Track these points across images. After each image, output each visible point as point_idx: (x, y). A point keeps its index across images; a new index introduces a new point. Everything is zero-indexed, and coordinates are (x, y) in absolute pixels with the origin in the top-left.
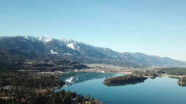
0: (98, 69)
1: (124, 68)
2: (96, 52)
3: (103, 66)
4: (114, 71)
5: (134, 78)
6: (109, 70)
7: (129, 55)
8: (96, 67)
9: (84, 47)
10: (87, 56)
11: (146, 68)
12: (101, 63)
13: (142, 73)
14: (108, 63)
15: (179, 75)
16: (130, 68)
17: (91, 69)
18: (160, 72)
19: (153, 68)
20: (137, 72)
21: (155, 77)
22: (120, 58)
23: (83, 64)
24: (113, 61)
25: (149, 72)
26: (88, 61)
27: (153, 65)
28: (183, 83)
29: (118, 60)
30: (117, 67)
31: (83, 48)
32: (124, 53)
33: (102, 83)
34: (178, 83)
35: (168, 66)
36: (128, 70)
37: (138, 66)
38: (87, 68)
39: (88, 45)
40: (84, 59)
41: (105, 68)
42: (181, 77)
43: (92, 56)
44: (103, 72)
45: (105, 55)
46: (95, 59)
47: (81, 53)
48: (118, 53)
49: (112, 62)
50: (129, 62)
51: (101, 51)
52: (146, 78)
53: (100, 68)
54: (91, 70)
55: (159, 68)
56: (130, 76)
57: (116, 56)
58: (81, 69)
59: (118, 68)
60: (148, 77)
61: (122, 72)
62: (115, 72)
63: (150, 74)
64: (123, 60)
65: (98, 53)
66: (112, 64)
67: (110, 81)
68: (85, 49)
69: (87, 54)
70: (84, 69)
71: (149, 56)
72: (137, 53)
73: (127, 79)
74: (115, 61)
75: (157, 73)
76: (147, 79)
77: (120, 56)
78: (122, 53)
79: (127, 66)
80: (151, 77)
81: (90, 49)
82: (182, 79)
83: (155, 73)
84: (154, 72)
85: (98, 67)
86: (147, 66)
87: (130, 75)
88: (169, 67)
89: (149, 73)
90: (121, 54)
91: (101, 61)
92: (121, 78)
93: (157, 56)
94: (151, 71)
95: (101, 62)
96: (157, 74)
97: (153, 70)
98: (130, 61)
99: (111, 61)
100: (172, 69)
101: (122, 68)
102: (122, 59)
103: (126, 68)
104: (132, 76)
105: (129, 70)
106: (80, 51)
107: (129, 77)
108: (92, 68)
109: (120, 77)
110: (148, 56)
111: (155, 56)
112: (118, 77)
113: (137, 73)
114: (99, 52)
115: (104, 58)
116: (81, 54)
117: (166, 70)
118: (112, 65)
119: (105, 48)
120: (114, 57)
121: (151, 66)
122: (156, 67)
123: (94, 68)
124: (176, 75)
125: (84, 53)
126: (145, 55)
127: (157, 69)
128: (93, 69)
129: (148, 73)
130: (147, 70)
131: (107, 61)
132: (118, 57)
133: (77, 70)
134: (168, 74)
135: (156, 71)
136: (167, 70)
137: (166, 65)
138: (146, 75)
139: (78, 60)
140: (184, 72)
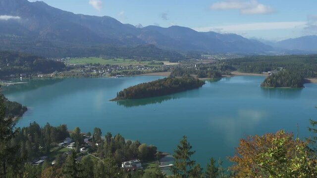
0: (93, 70)
1: (152, 64)
6: (119, 69)
8: (88, 65)
11: (196, 61)
13: (191, 72)
16: (163, 63)
17: (76, 71)
18: (227, 68)
19: (209, 58)
29: (135, 44)
30: (136, 62)
36: (160, 68)
37: (180, 58)
41: (108, 65)
50: (159, 49)
53: (97, 67)
55: (221, 59)
57: (129, 37)
61: (150, 73)
63: (208, 74)
70: (59, 71)
75: (221, 69)
77: (138, 37)
80: (210, 79)
82: (269, 80)
83: (217, 69)
84: (215, 68)
85: (91, 64)
86: (199, 57)
88: (240, 57)
89: (207, 72)
94: (208, 66)
95: (95, 53)
96: (221, 72)
97: (211, 64)
98: (162, 48)
101: (147, 63)
103: (154, 64)
113: (182, 73)
117: (238, 64)
118: (122, 59)
120: (126, 40)
122: (217, 57)
123: (84, 67)
124: (258, 72)
127: (220, 62)
130: (199, 65)
132: (135, 38)
133: (41, 76)
140: (271, 65)
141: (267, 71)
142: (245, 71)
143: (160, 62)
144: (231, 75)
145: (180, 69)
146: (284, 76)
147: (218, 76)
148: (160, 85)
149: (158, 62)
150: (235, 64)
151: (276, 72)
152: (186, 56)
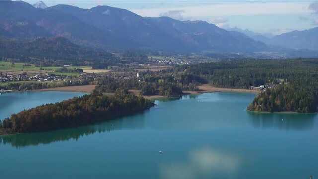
1: (61, 71)
11: (140, 67)
13: (130, 85)
16: (82, 71)
20: (109, 83)
25: (154, 80)
36: (76, 77)
52: (149, 105)
75: (182, 81)
77: (38, 24)
80: (163, 97)
82: (262, 100)
84: (171, 79)
86: (143, 60)
89: (157, 85)
96: (182, 86)
97: (164, 71)
100: (226, 66)
101: (53, 70)
102: (49, 34)
103: (66, 70)
105: (82, 75)
113: (115, 88)
117: (209, 72)
124: (242, 86)
127: (180, 68)
129: (154, 84)
130: (144, 73)
134: (216, 83)
135: (177, 76)
136: (211, 68)
140: (264, 75)
141: (257, 85)
142: (222, 85)
143: (77, 68)
144: (197, 90)
145: (111, 80)
146: (286, 92)
147: (177, 93)
148: (77, 108)
149: (72, 68)
150: (204, 73)
151: (272, 87)
152: (121, 57)
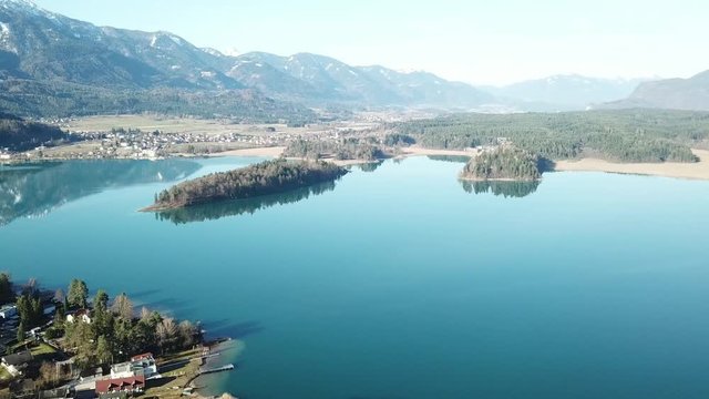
0: (123, 144)
2: (105, 56)
3: (145, 123)
4: (203, 145)
5: (292, 173)
6: (178, 142)
7: (269, 68)
8: (114, 132)
9: (36, 28)
10: (57, 79)
11: (341, 126)
12: (138, 112)
13: (325, 147)
14: (172, 107)
15: (466, 145)
16: (273, 130)
17: (85, 145)
18: (396, 139)
19: (369, 121)
20: (304, 147)
21: (377, 161)
22: (227, 81)
23: (42, 121)
24: (195, 100)
25: (353, 141)
26: (69, 103)
27: (368, 108)
28: (480, 179)
29: (221, 90)
30: (218, 125)
31: (30, 34)
32: (244, 57)
33: (148, 210)
34: (460, 180)
35: (429, 111)
36: (265, 138)
37: (309, 119)
38: (65, 143)
39: (57, 16)
40: (43, 91)
41: (156, 133)
42: (472, 153)
43: (88, 74)
44: (151, 154)
45: (153, 71)
46: (105, 93)
47: (23, 63)
48: (218, 58)
49: (191, 103)
50: (268, 99)
51: (132, 50)
52: (341, 172)
53: (132, 137)
54: (88, 149)
55: (392, 120)
56: (274, 167)
57: (208, 74)
58: (31, 147)
59: (218, 131)
60: (350, 166)
61: (242, 148)
62: (207, 151)
63: (357, 152)
64: (241, 92)
65: (118, 58)
66: (193, 113)
67: (184, 198)
68: (46, 42)
69: (58, 66)
70: (48, 146)
71: (356, 69)
72: (304, 58)
73: (263, 181)
74: (206, 97)
75: (386, 143)
76: (345, 172)
77: (228, 74)
78: (235, 55)
79: (260, 117)
80: (361, 162)
81: (73, 37)
82: (474, 165)
83: (378, 143)
84: (373, 140)
85: (121, 131)
86: (348, 115)
87: (277, 162)
88: (430, 116)
89: (356, 147)
90: (230, 61)
91: (135, 102)
92: (237, 178)
93: (385, 69)
94: (362, 135)
95: (134, 106)
96: (385, 149)
97: (369, 131)
98: (276, 97)
99: (188, 96)
100: (441, 123)
101: (241, 128)
102: (240, 86)
103: (256, 130)
104: (285, 169)
105: (272, 135)
106: (15, 50)
107: (269, 172)
108: (89, 138)
109: (230, 174)
110: (351, 68)
111: (377, 68)
112: (220, 178)
113: (306, 150)
114: (123, 56)
115: (149, 84)
116: (24, 66)
117: (420, 130)
118: (190, 120)
119: (151, 34)
120: (201, 79)
121: (364, 113)
122: (383, 116)
123: (104, 137)
124: (455, 147)
125: (39, 61)
126: (337, 63)
127: (386, 125)
128: (95, 144)
129: (352, 146)
130: (345, 133)
131: (168, 98)
132: (220, 76)
133: (7, 157)
134: (426, 145)
135: (381, 135)
136: (423, 126)
137: (420, 107)
138: (343, 158)
139: (11, 100)
140: (483, 133)
141: (473, 146)
142: (433, 146)
143: (268, 126)
145: (302, 142)
146: (504, 156)
147: (379, 156)
150: (414, 131)
151: (491, 150)
152: (322, 113)
